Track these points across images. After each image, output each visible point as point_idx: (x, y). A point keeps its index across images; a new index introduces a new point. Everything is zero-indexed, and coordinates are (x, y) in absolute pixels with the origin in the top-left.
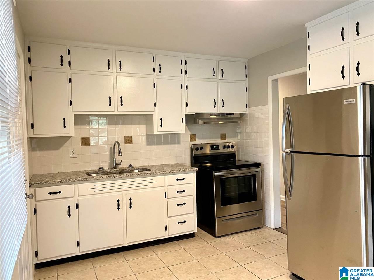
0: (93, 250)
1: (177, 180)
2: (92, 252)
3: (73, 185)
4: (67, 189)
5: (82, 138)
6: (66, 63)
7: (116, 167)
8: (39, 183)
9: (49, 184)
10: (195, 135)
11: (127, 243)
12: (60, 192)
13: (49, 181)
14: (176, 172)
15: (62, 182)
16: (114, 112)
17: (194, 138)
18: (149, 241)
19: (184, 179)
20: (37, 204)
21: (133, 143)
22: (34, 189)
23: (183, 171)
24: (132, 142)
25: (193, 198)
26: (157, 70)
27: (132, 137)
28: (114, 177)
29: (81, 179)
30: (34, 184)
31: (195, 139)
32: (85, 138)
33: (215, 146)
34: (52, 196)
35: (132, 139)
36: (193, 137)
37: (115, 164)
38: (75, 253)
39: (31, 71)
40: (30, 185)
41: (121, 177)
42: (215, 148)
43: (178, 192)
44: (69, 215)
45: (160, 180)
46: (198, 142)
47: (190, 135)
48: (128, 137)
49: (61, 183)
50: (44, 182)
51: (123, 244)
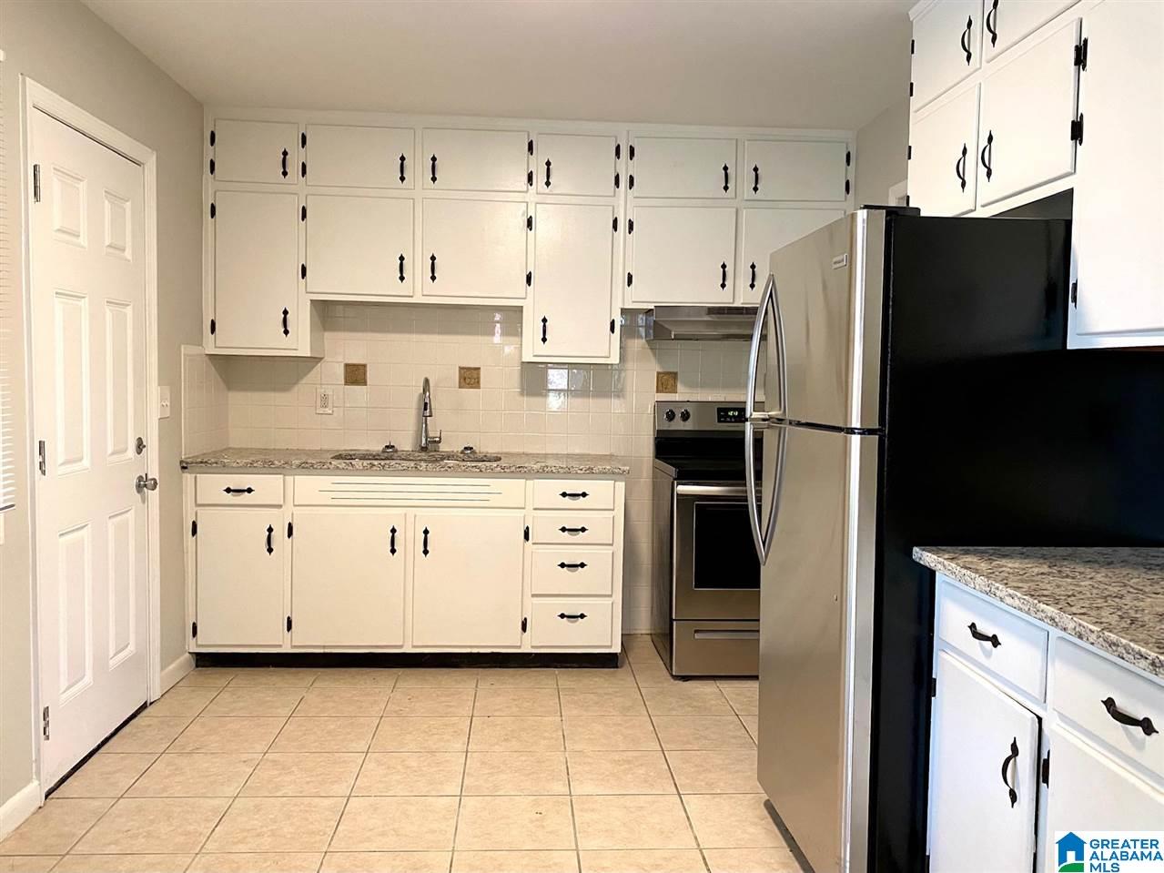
0: (324, 647)
1: (564, 495)
2: (321, 651)
3: (282, 476)
4: (266, 485)
5: (347, 366)
6: (294, 168)
7: (426, 448)
8: (202, 462)
9: (224, 468)
10: (674, 375)
11: (414, 647)
12: (250, 490)
13: (225, 461)
14: (558, 472)
15: (255, 465)
16: (412, 297)
17: (671, 382)
18: (475, 651)
19: (584, 495)
20: (199, 512)
21: (481, 386)
22: (194, 475)
23: (579, 472)
24: (478, 382)
25: (611, 552)
26: (540, 178)
27: (479, 369)
28: (383, 466)
29: (298, 462)
30: (192, 463)
31: (676, 386)
32: (354, 365)
33: (734, 410)
34: (230, 498)
35: (479, 374)
36: (667, 381)
37: (424, 441)
38: (280, 646)
39: (215, 193)
40: (185, 465)
41: (400, 468)
42: (734, 416)
43: (563, 529)
44: (270, 550)
45: (510, 489)
46: (682, 394)
47: (658, 373)
48: (469, 369)
49: (250, 468)
50: (213, 460)
51: (401, 647)
